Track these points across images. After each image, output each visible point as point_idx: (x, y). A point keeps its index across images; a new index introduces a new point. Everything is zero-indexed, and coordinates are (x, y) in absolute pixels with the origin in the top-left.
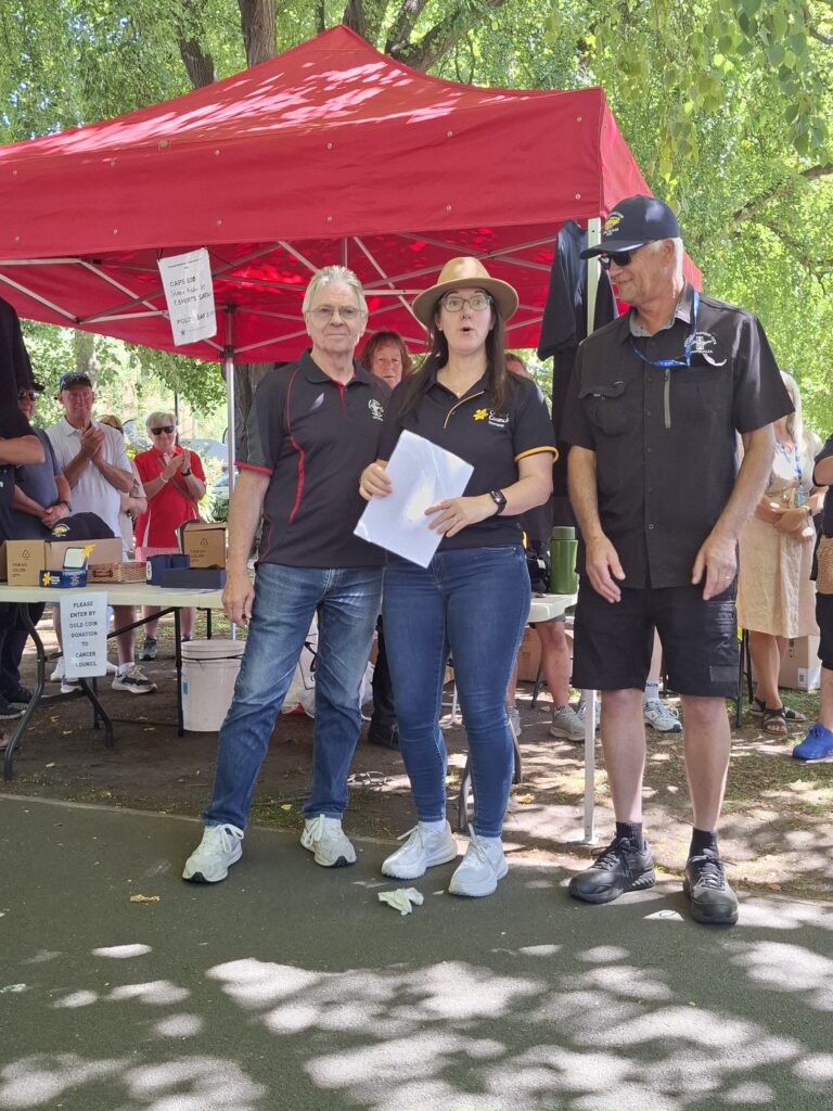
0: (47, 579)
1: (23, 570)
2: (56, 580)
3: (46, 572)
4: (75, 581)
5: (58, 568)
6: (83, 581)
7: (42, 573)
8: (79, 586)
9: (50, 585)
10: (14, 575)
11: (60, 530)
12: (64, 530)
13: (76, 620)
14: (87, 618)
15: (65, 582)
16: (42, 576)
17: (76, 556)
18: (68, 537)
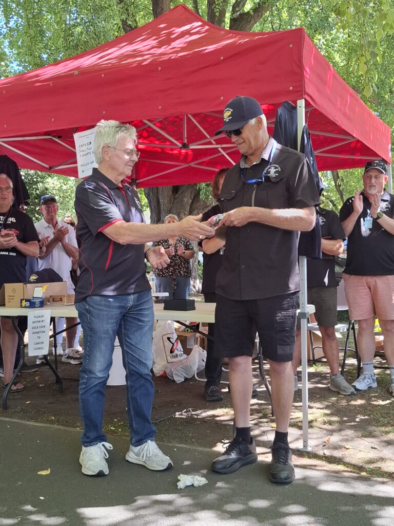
0: (24, 303)
1: (13, 299)
2: (28, 304)
3: (23, 300)
4: (38, 304)
5: (30, 298)
6: (42, 304)
7: (22, 300)
8: (40, 307)
9: (25, 307)
10: (8, 302)
11: (33, 278)
12: (35, 278)
13: (36, 325)
14: (41, 324)
15: (32, 305)
16: (21, 302)
17: (39, 291)
18: (37, 281)
